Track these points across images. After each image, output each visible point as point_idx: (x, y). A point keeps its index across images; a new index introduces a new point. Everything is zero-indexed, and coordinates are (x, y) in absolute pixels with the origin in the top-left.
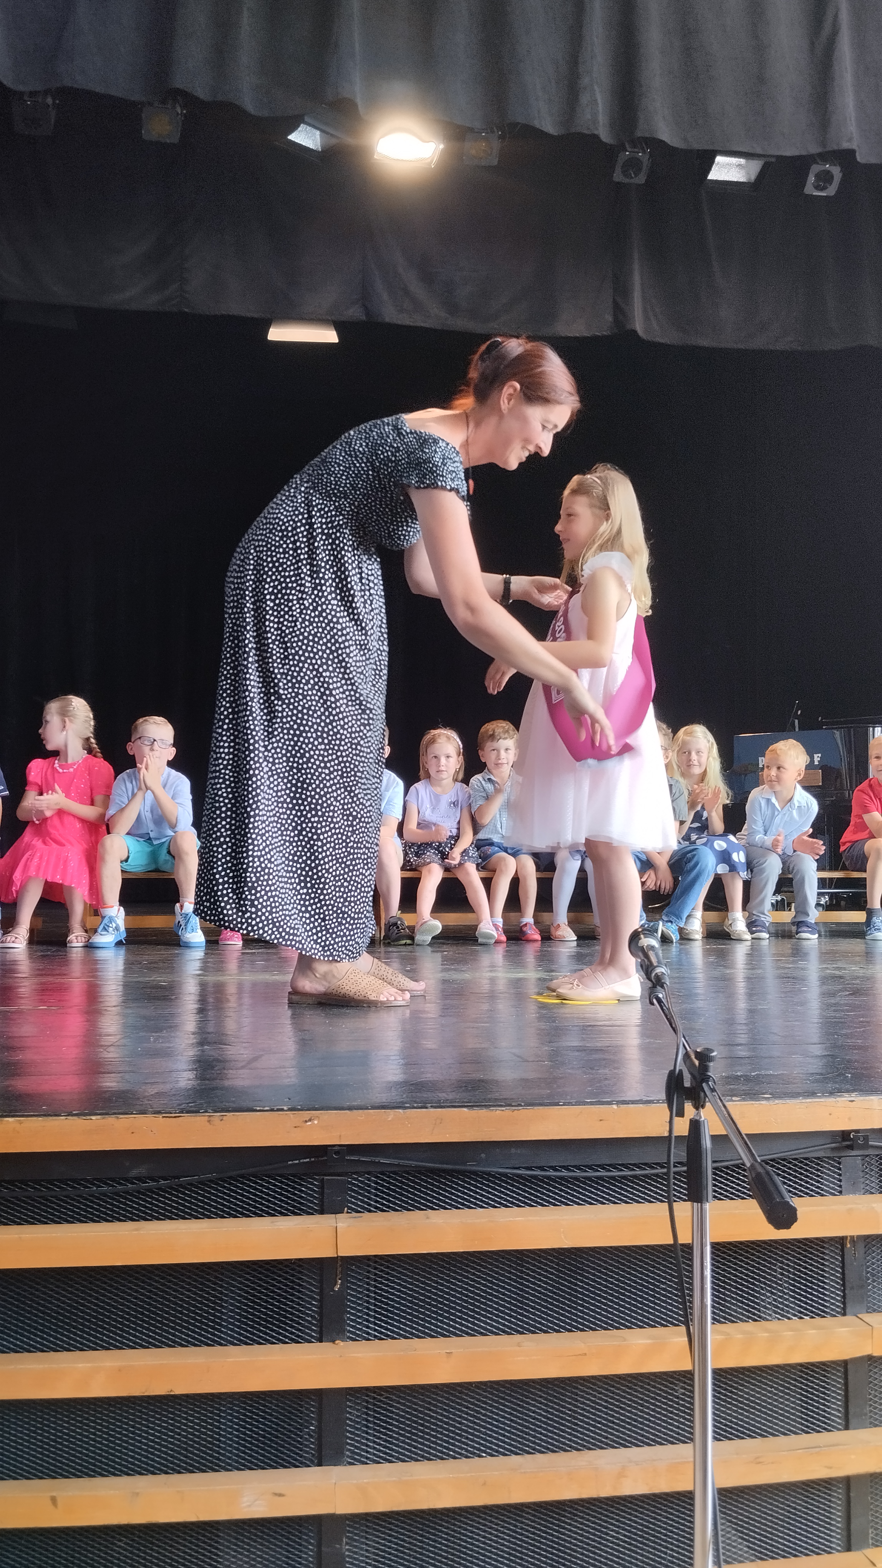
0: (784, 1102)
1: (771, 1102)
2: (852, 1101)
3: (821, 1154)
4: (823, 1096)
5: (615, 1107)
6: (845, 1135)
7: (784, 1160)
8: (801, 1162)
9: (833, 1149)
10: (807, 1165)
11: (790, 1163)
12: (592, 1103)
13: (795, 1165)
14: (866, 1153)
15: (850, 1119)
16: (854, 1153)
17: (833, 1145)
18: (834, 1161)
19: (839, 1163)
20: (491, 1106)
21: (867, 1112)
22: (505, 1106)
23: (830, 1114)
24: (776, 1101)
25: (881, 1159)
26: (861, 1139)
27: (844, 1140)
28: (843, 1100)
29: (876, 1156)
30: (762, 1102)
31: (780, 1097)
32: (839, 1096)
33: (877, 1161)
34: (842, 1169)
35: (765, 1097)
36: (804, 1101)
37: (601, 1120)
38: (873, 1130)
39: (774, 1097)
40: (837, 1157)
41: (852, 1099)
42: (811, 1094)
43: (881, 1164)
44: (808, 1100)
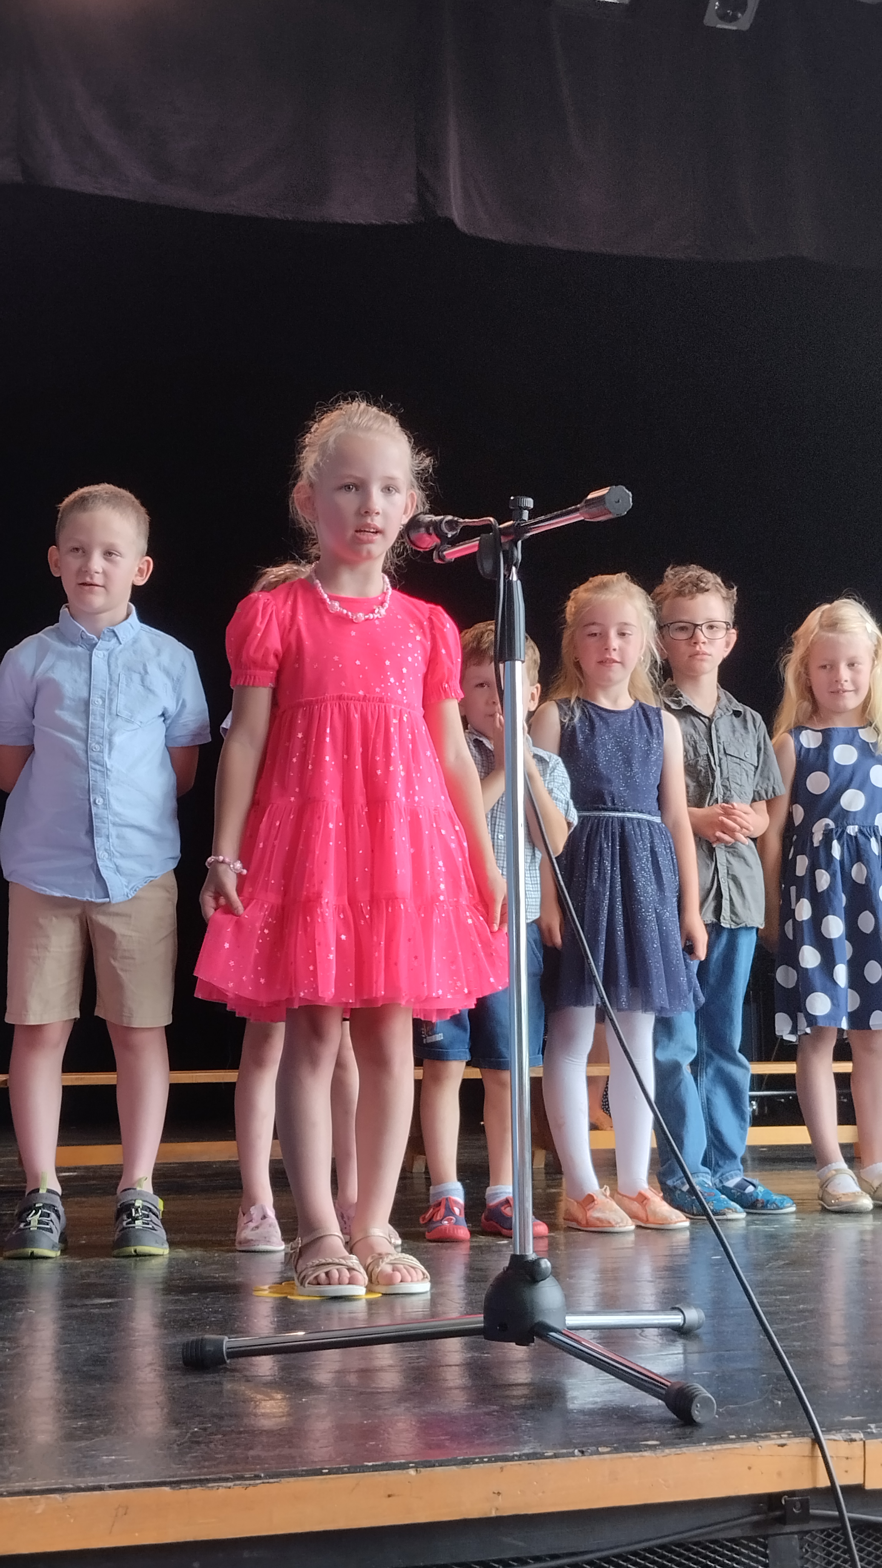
0: (678, 1451)
1: (658, 1452)
2: (783, 1445)
3: (736, 1533)
4: (739, 1439)
5: (412, 1472)
6: (772, 1501)
7: (679, 1545)
8: (706, 1548)
9: (756, 1525)
10: (714, 1552)
11: (689, 1550)
12: (375, 1469)
13: (697, 1553)
14: (806, 1527)
15: (779, 1474)
16: (788, 1529)
17: (755, 1518)
18: (757, 1543)
19: (765, 1547)
20: (208, 1481)
21: (806, 1462)
22: (232, 1480)
23: (750, 1468)
24: (667, 1451)
25: (829, 1535)
26: (798, 1505)
27: (771, 1508)
28: (768, 1446)
29: (822, 1531)
30: (645, 1454)
31: (672, 1445)
32: (762, 1437)
33: (824, 1540)
34: (770, 1556)
35: (647, 1446)
36: (708, 1448)
37: (389, 1496)
38: (815, 1491)
39: (665, 1443)
40: (760, 1536)
41: (783, 1441)
42: (721, 1437)
43: (829, 1544)
44: (715, 1447)
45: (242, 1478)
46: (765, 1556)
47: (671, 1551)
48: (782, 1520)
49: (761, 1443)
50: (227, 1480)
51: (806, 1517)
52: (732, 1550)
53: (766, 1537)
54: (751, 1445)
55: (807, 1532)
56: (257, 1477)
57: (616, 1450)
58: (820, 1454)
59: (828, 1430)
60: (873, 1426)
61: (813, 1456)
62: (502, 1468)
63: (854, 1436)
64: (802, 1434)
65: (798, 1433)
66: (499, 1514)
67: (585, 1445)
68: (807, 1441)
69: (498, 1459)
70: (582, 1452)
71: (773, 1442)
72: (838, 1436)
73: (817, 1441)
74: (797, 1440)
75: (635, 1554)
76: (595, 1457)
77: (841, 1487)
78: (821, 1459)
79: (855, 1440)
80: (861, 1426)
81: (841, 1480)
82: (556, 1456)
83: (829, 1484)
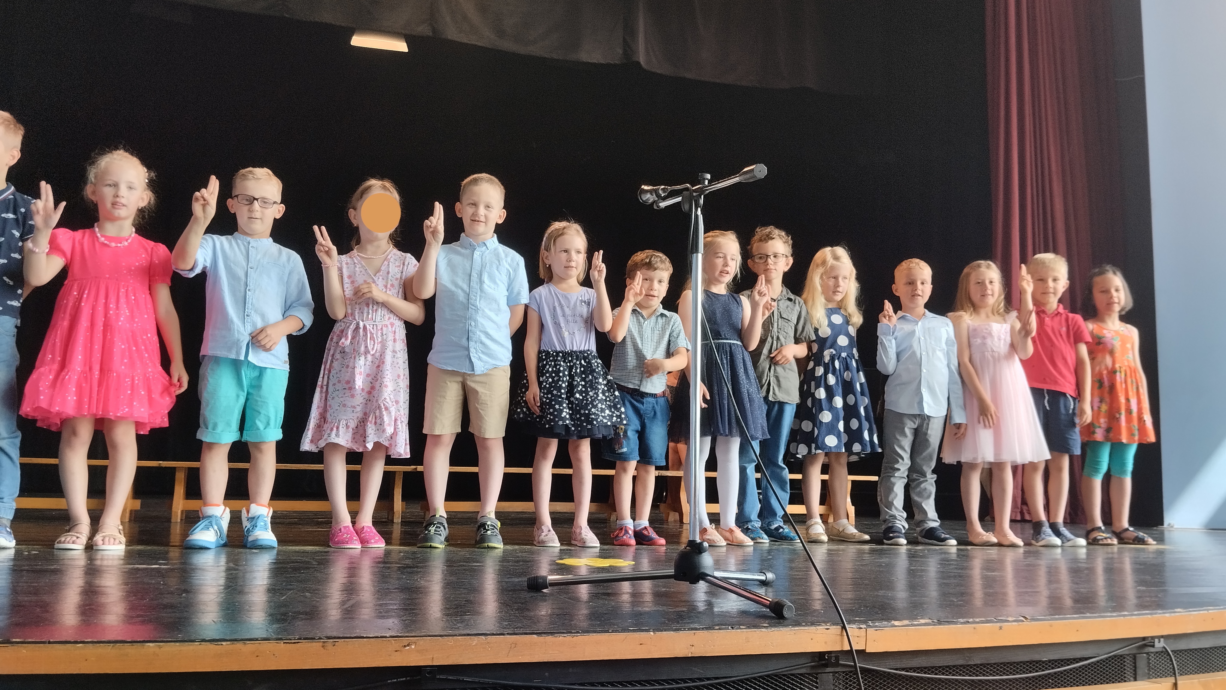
0: (777, 629)
1: (770, 629)
2: (828, 629)
3: (803, 671)
4: (806, 625)
5: (652, 633)
6: (822, 655)
7: (776, 676)
8: (788, 678)
9: (813, 666)
10: (793, 680)
11: (780, 678)
12: (634, 631)
13: (785, 680)
14: (837, 669)
15: (826, 643)
16: (828, 670)
18: (813, 676)
19: (817, 678)
20: (555, 633)
21: (839, 637)
22: (566, 633)
23: (812, 639)
24: (773, 629)
25: (847, 675)
26: (834, 658)
27: (820, 660)
28: (821, 628)
29: (844, 672)
30: (762, 630)
31: (775, 626)
32: (818, 625)
33: (844, 677)
34: (819, 683)
35: (764, 626)
36: (793, 629)
37: (641, 644)
38: (842, 652)
39: (771, 626)
40: (815, 673)
41: (828, 627)
42: (797, 624)
43: (847, 679)
44: (796, 628)
45: (571, 633)
46: (817, 683)
47: (772, 678)
48: (826, 666)
49: (818, 627)
50: (563, 633)
51: (837, 664)
52: (801, 679)
53: (817, 675)
54: (813, 628)
55: (837, 672)
56: (578, 632)
57: (749, 628)
58: (845, 634)
59: (849, 623)
60: (870, 622)
61: (842, 635)
62: (694, 633)
63: (861, 626)
64: (837, 624)
65: (834, 624)
66: (693, 655)
67: (733, 625)
68: (839, 627)
69: (692, 629)
70: (732, 628)
71: (823, 627)
72: (854, 626)
73: (844, 628)
74: (835, 627)
75: (755, 678)
76: (739, 630)
77: (855, 650)
78: (846, 637)
79: (862, 628)
80: (865, 622)
81: (855, 648)
82: (720, 629)
83: (849, 649)
